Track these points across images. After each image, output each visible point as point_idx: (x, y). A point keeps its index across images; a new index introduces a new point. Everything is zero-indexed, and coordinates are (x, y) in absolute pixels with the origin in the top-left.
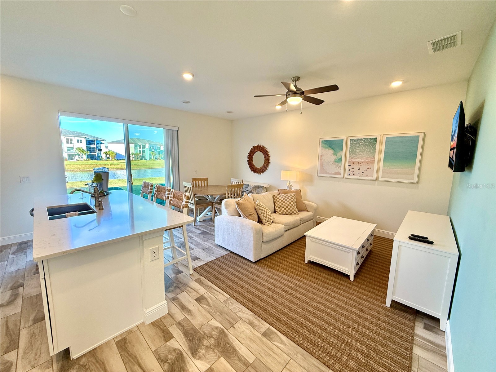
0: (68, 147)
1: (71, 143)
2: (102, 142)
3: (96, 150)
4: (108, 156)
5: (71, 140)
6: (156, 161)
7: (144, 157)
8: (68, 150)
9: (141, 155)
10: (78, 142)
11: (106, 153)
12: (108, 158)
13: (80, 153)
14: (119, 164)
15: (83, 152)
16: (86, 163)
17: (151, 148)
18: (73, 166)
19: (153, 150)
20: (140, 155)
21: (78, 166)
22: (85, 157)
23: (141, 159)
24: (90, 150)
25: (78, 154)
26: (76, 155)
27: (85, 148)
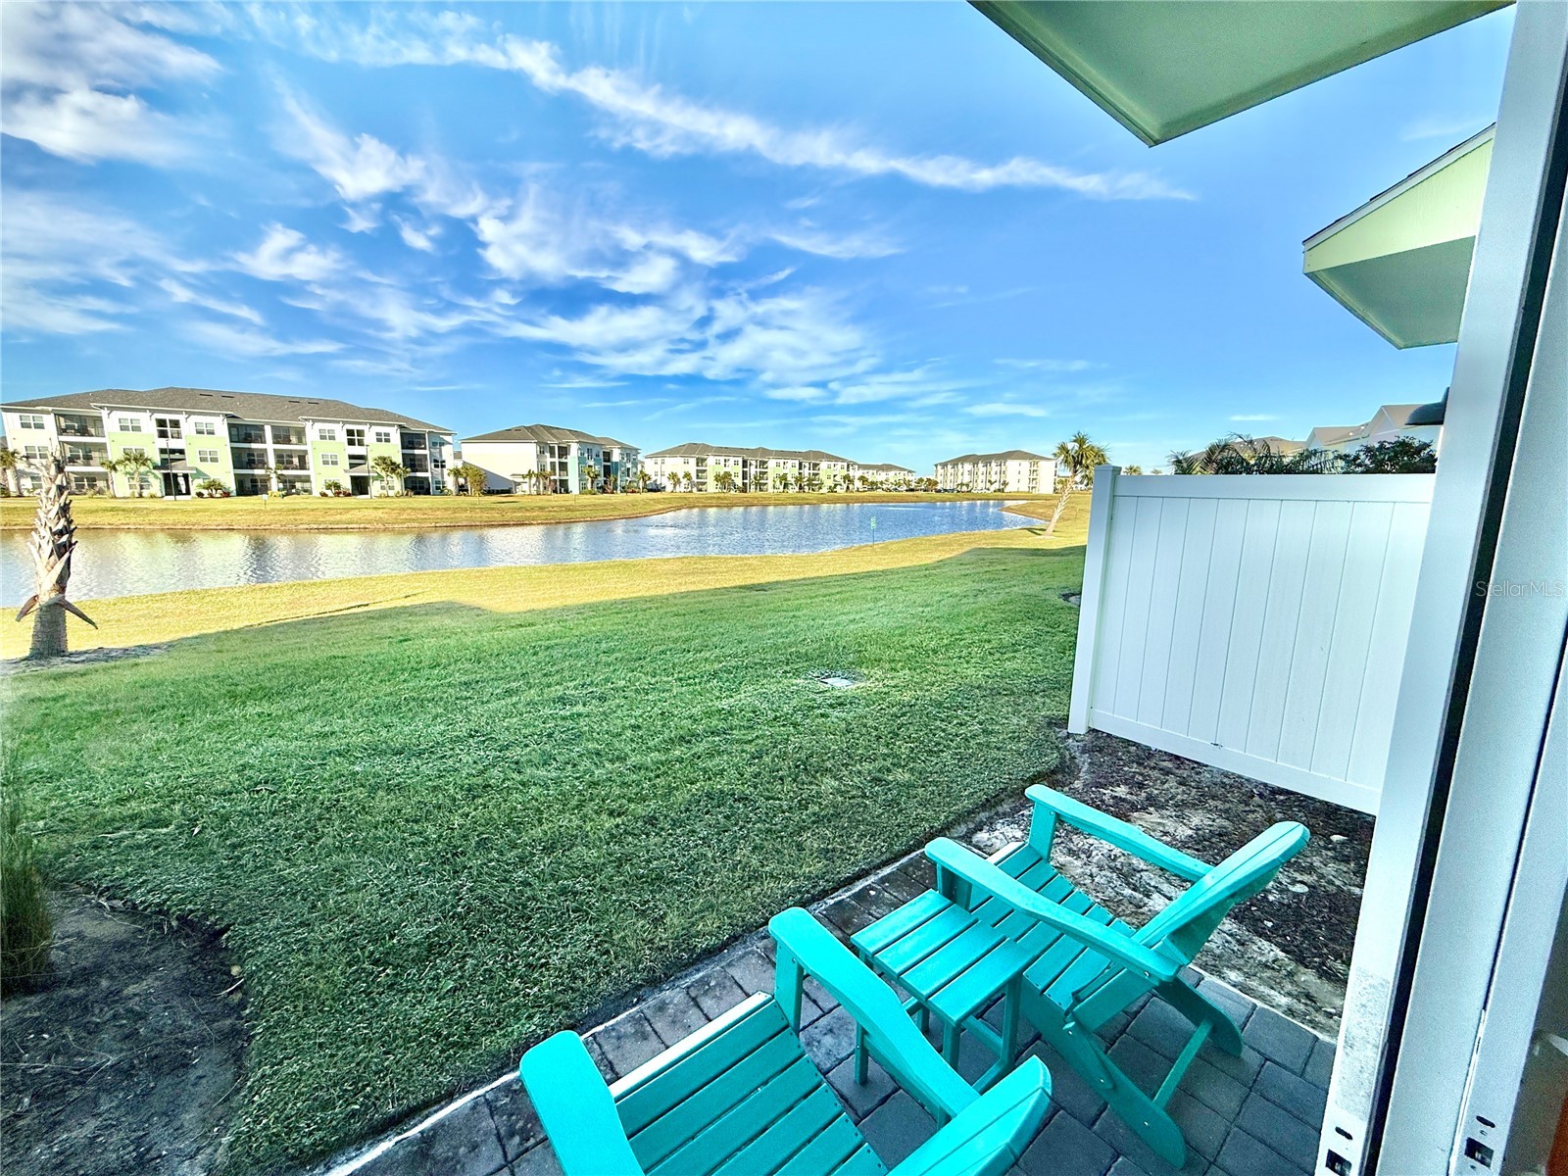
0: (351, 457)
1: (361, 443)
2: (447, 438)
3: (430, 465)
4: (461, 481)
5: (360, 433)
6: (601, 496)
7: (564, 484)
8: (352, 466)
9: (557, 477)
10: (379, 440)
11: (457, 473)
12: (462, 489)
13: (383, 474)
14: (494, 506)
15: (393, 470)
16: (403, 505)
17: (586, 455)
18: (366, 512)
19: (591, 463)
20: (552, 478)
21: (379, 514)
22: (397, 484)
23: (555, 491)
24: (412, 463)
25: (379, 477)
26: (375, 479)
27: (398, 459)
